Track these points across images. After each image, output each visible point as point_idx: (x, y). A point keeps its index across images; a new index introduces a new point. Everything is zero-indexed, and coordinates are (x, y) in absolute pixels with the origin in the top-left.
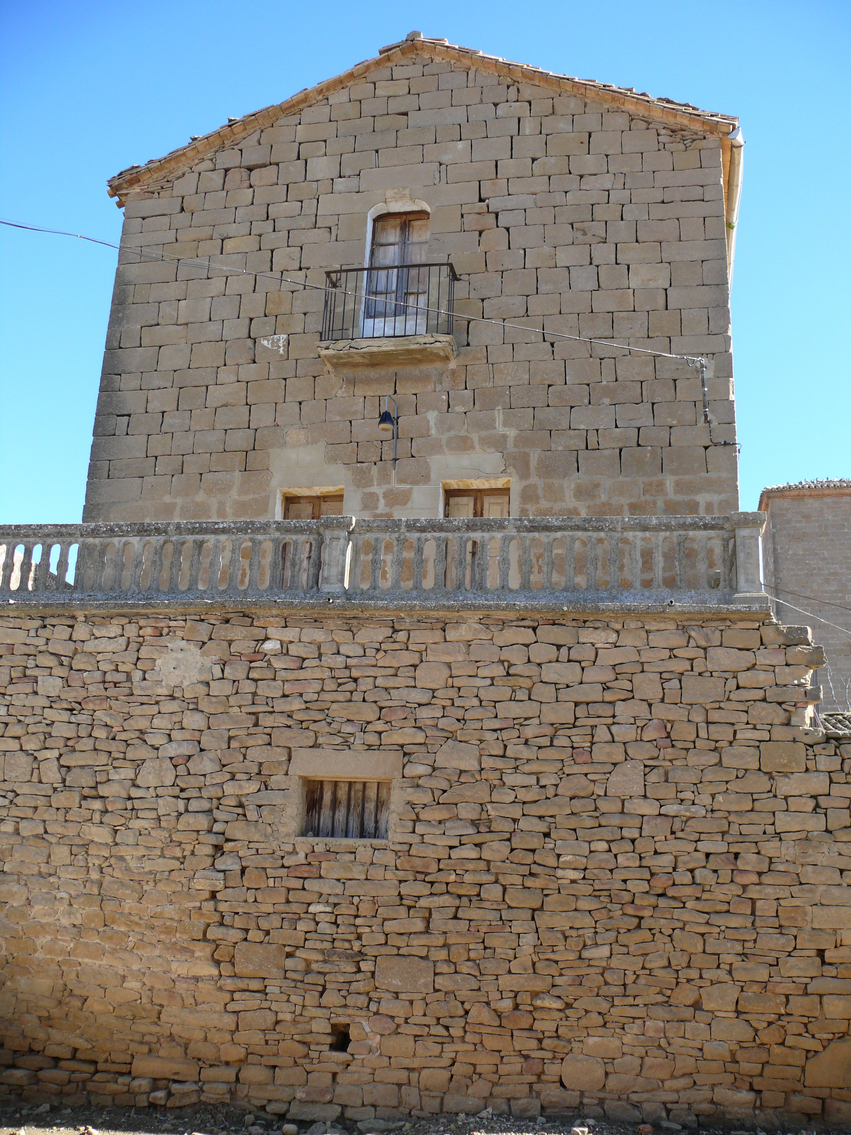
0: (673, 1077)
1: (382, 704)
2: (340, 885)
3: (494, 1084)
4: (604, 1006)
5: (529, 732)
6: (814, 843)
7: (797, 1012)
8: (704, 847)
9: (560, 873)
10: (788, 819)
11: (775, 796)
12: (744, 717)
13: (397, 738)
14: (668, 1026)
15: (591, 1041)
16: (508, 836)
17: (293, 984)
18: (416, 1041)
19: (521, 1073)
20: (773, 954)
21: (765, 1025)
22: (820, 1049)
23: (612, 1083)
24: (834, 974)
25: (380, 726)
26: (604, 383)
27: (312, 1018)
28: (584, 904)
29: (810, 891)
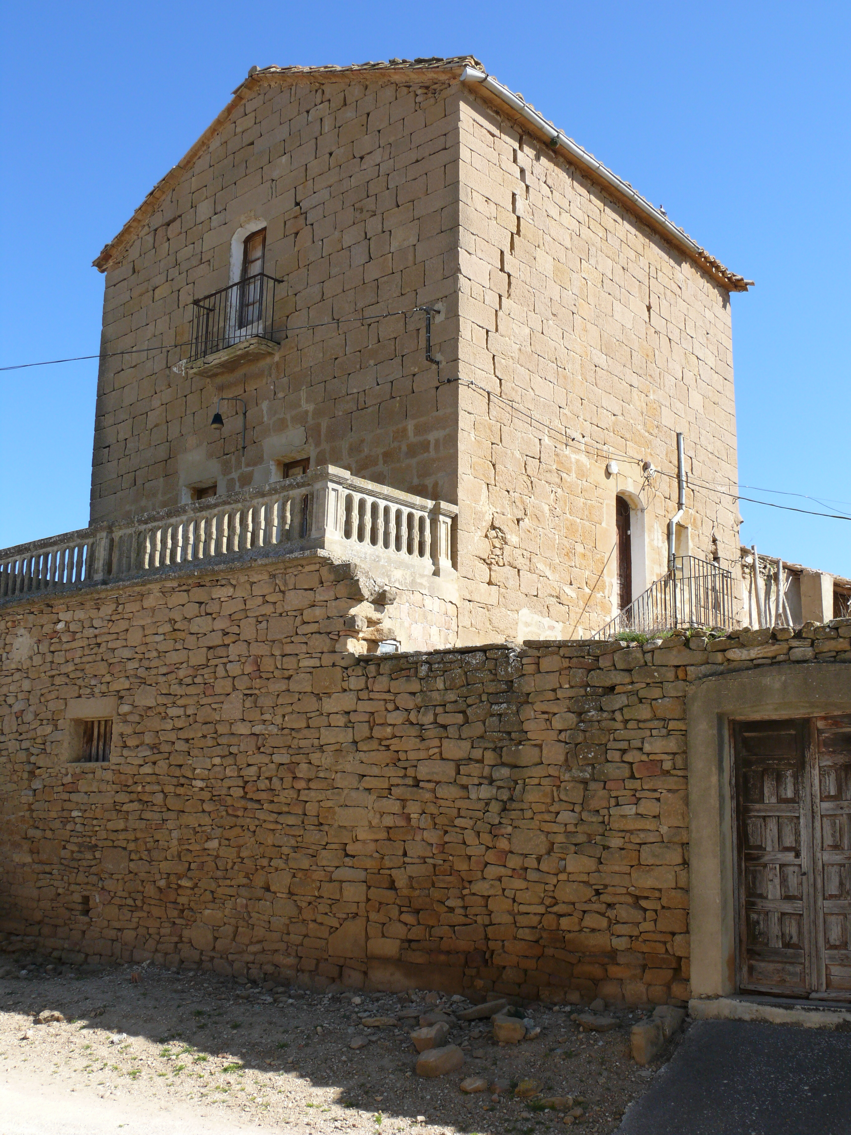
0: (251, 943)
1: (110, 661)
2: (86, 797)
3: (158, 942)
4: (213, 886)
5: (181, 674)
6: (344, 753)
7: (325, 895)
8: (277, 759)
9: (194, 783)
10: (327, 733)
11: (322, 714)
12: (304, 648)
13: (115, 686)
14: (249, 902)
15: (207, 912)
16: (167, 755)
17: (64, 868)
18: (120, 909)
19: (170, 935)
20: (313, 847)
21: (307, 904)
22: (338, 926)
23: (219, 944)
24: (350, 864)
25: (108, 678)
26: (370, 346)
27: (73, 892)
28: (207, 807)
29: (338, 794)
